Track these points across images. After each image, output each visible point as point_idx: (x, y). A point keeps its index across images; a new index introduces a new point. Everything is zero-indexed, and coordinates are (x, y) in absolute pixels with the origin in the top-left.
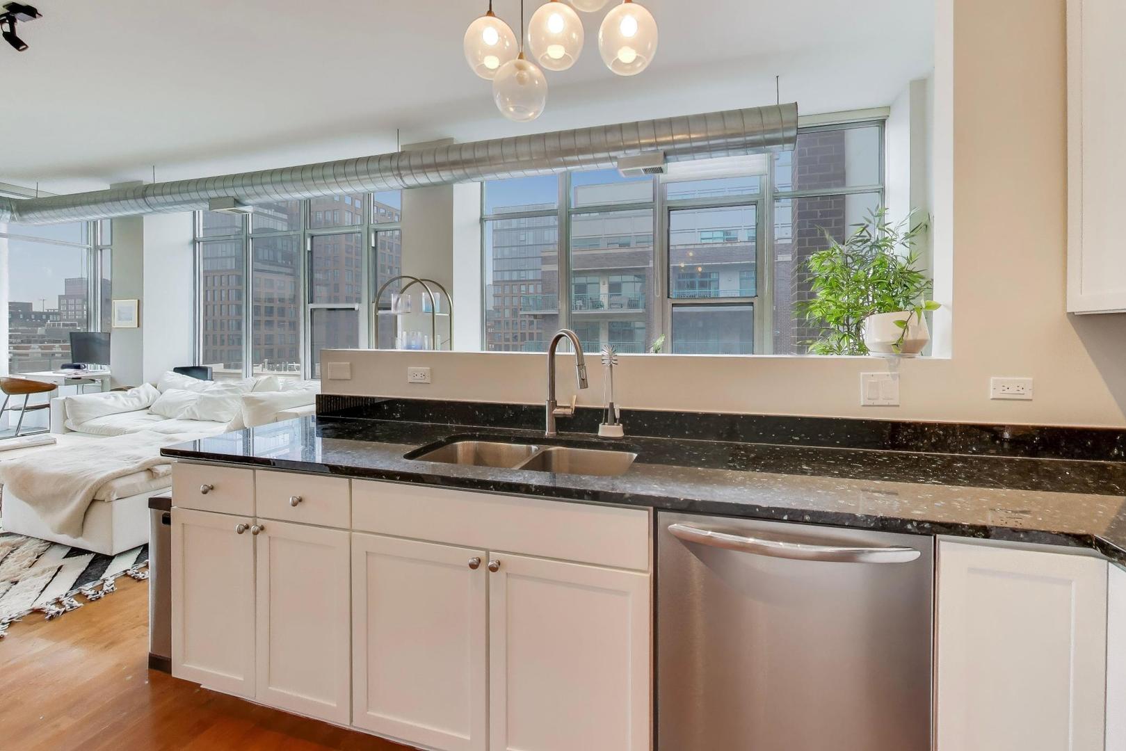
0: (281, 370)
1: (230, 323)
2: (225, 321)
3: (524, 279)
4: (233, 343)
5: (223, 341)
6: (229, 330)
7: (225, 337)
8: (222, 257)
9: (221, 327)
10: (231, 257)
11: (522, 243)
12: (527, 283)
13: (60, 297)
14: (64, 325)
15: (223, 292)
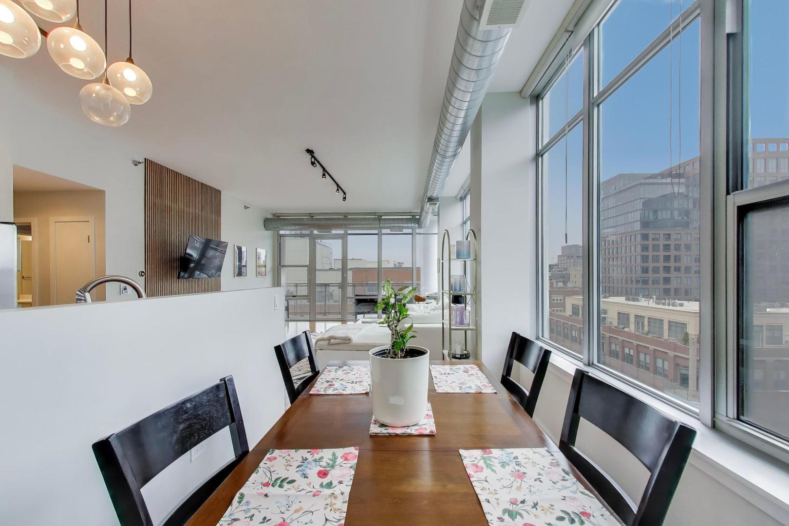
0: (665, 305)
1: (637, 268)
2: (633, 268)
4: (639, 284)
5: (632, 281)
6: (636, 273)
7: (634, 279)
8: (632, 223)
9: (631, 272)
10: (637, 221)
13: (559, 256)
14: (558, 271)
15: (632, 247)
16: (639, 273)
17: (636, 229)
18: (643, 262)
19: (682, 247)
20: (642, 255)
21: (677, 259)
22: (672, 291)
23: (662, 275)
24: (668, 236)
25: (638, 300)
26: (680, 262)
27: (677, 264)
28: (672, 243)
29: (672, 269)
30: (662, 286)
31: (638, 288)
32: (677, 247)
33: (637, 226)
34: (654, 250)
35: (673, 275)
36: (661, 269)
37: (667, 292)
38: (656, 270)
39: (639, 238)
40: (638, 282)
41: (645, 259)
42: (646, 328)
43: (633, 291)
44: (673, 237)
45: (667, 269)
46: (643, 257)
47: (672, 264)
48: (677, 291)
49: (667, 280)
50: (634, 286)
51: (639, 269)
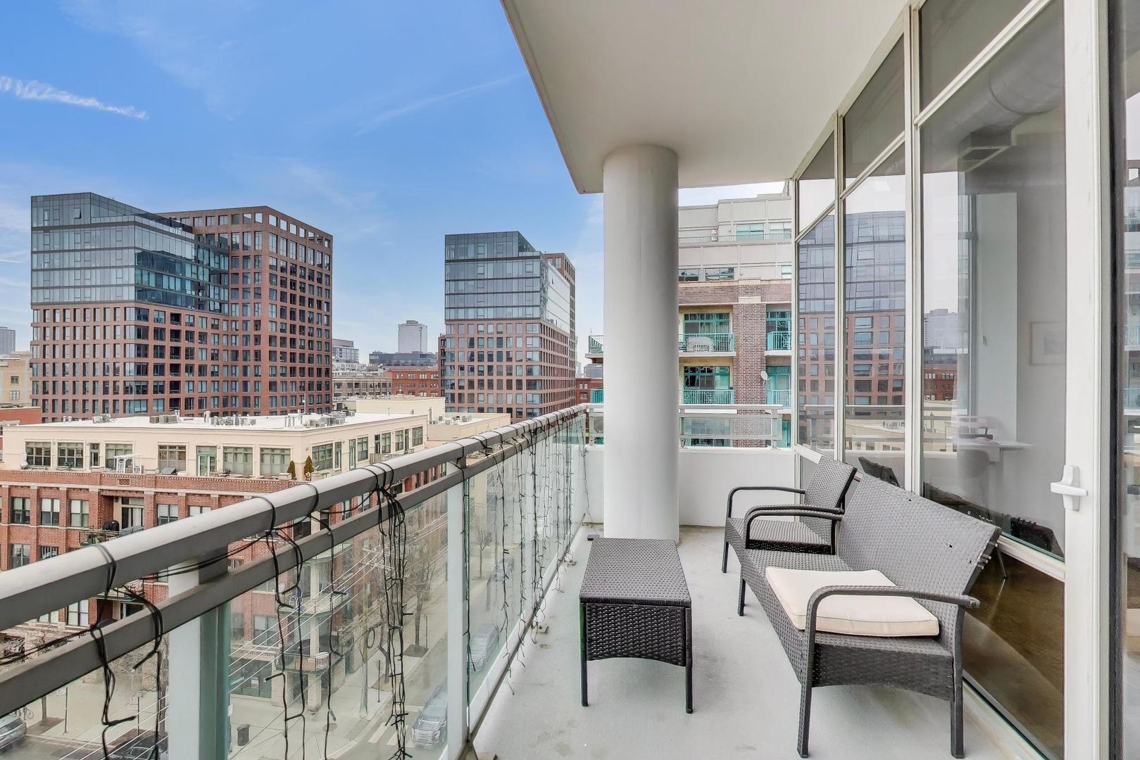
1: (127, 366)
2: (120, 365)
3: (483, 317)
4: (131, 392)
7: (120, 385)
8: (117, 286)
9: (114, 373)
10: (129, 285)
11: (480, 277)
12: (485, 323)
16: (132, 374)
17: (126, 298)
18: (139, 355)
19: (196, 336)
20: (139, 344)
21: (190, 353)
22: (182, 403)
23: (168, 377)
24: (176, 318)
25: (174, 420)
26: (192, 358)
27: (190, 362)
28: (183, 328)
29: (183, 368)
30: (167, 395)
31: (130, 401)
32: (190, 336)
33: (130, 294)
34: (156, 337)
35: (183, 377)
36: (167, 369)
37: (175, 403)
38: (159, 369)
39: (132, 314)
40: (127, 390)
41: (141, 350)
42: (220, 466)
43: (120, 405)
44: (184, 319)
45: (175, 369)
46: (138, 347)
47: (182, 361)
48: (189, 402)
49: (175, 386)
50: (121, 396)
51: (131, 367)
